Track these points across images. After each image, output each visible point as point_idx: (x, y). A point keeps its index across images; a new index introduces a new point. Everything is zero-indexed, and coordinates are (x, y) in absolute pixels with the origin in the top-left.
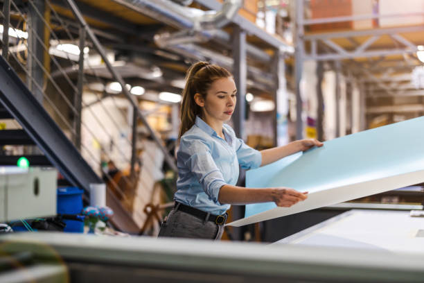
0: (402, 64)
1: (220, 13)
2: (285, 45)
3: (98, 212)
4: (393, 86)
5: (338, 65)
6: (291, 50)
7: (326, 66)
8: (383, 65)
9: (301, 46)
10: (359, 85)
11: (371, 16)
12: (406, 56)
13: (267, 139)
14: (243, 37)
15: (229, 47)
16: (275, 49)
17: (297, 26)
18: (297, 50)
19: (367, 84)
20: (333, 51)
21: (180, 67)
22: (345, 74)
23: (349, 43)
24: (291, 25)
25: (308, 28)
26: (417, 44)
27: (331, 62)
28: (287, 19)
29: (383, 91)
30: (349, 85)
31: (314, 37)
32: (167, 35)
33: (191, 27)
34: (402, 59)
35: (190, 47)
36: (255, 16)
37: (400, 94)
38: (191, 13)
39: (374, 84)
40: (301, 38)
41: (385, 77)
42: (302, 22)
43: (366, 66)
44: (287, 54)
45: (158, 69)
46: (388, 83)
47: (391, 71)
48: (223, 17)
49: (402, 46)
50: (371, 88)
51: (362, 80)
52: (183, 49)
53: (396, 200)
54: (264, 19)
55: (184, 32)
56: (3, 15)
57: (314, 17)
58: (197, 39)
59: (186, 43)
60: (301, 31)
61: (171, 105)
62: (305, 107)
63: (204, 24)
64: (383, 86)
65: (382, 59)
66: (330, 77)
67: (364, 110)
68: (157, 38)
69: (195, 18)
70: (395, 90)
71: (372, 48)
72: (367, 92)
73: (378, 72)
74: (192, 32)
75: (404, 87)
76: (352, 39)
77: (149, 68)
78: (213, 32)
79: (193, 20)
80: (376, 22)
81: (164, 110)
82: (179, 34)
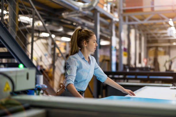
0: (162, 26)
1: (90, 4)
2: (115, 18)
3: (41, 87)
4: (158, 35)
5: (136, 26)
6: (117, 20)
7: (132, 27)
8: (155, 26)
9: (122, 18)
10: (144, 35)
11: (151, 6)
12: (164, 23)
13: (107, 57)
14: (98, 14)
15: (92, 18)
16: (111, 19)
17: (120, 10)
18: (120, 20)
19: (147, 34)
20: (135, 20)
21: (71, 27)
22: (139, 30)
23: (141, 17)
24: (117, 10)
25: (125, 11)
26: (169, 18)
27: (133, 25)
28: (116, 7)
29: (154, 37)
30: (140, 35)
31: (127, 15)
32: (67, 13)
33: (78, 10)
34: (162, 24)
35: (77, 18)
36: (103, 6)
37: (161, 38)
38: (78, 4)
39: (151, 34)
40: (122, 15)
41: (155, 31)
42: (122, 8)
43: (148, 27)
44: (116, 21)
45: (62, 27)
46: (156, 34)
47: (158, 29)
48: (91, 6)
49: (163, 19)
50: (149, 36)
51: (146, 32)
52: (74, 19)
53: (160, 82)
54: (107, 7)
55: (75, 12)
56: (1, 4)
57: (127, 6)
58: (80, 15)
59: (75, 16)
60: (122, 12)
61: (66, 42)
62: (123, 44)
63: (84, 9)
64: (154, 35)
65: (155, 24)
66: (133, 31)
67: (146, 45)
68: (63, 14)
69: (80, 6)
70: (159, 37)
71: (151, 19)
72: (147, 38)
73: (152, 30)
74: (78, 12)
75: (162, 36)
76: (142, 16)
77: (59, 27)
78: (87, 12)
79: (79, 7)
80: (152, 9)
81: (63, 44)
82: (73, 12)
